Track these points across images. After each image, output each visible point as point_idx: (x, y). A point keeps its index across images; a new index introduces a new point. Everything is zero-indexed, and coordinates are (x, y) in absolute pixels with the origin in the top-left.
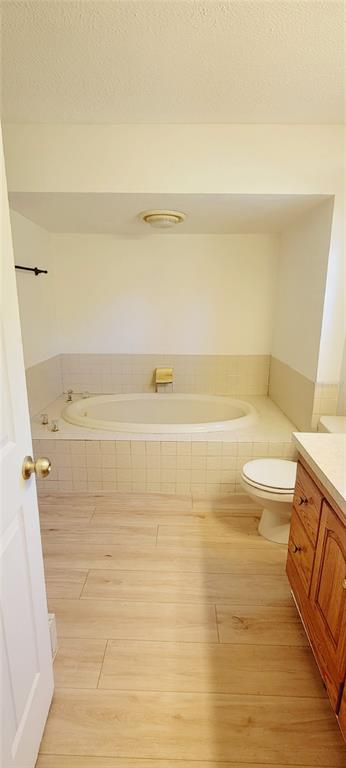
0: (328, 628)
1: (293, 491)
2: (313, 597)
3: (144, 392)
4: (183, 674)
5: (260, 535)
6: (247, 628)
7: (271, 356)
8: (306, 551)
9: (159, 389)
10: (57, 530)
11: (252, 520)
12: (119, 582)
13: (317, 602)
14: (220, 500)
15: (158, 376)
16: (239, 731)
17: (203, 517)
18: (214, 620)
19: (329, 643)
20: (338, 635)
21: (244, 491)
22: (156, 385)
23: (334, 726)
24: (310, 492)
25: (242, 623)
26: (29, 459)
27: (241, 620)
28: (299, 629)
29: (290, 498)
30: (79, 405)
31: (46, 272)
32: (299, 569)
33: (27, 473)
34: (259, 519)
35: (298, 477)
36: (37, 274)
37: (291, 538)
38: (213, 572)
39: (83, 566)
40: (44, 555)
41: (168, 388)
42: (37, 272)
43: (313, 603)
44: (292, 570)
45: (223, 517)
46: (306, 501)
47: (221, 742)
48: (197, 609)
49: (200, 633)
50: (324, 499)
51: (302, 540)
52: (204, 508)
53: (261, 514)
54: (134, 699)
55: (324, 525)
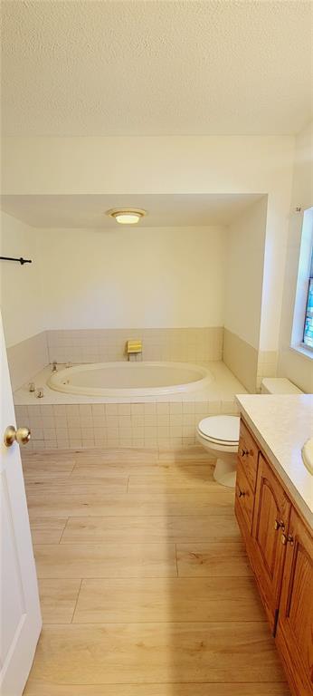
0: (265, 563)
1: (237, 443)
2: (254, 535)
3: (118, 361)
4: (145, 606)
5: (215, 481)
6: (202, 563)
7: (223, 328)
8: (249, 495)
9: (131, 358)
10: (42, 483)
11: (208, 468)
12: (93, 527)
13: (257, 539)
14: (180, 452)
15: (129, 347)
16: (192, 655)
17: (167, 467)
18: (174, 558)
19: (266, 575)
20: (273, 568)
21: (200, 443)
22: (129, 355)
23: (274, 646)
24: (250, 446)
25: (199, 559)
26: (12, 428)
27: (197, 556)
28: (246, 562)
29: (235, 450)
30: (62, 374)
31: (30, 262)
32: (244, 511)
33: (9, 441)
34: (214, 466)
35: (241, 432)
36: (22, 264)
37: (237, 484)
38: (175, 514)
39: (62, 514)
40: (29, 506)
41: (139, 357)
42: (22, 261)
43: (255, 540)
44: (239, 511)
45: (183, 466)
46: (247, 453)
47: (177, 666)
48: (160, 548)
49: (162, 569)
50: (260, 452)
51: (245, 487)
52: (169, 459)
53: (215, 462)
54: (104, 631)
55: (260, 474)
